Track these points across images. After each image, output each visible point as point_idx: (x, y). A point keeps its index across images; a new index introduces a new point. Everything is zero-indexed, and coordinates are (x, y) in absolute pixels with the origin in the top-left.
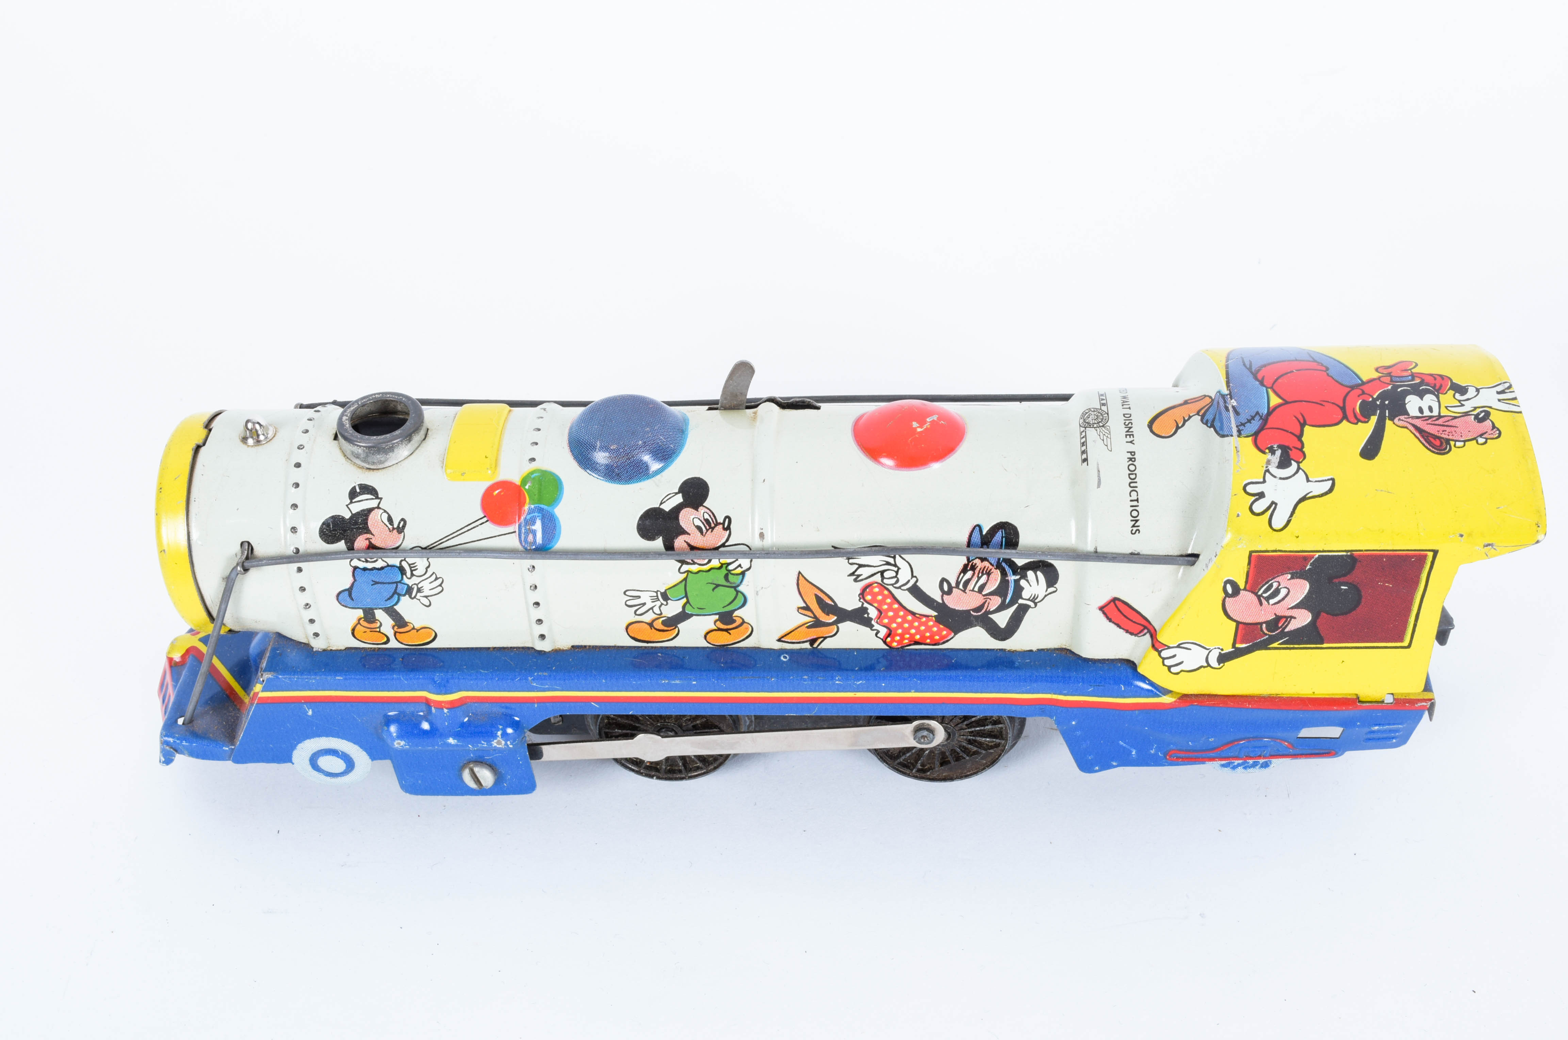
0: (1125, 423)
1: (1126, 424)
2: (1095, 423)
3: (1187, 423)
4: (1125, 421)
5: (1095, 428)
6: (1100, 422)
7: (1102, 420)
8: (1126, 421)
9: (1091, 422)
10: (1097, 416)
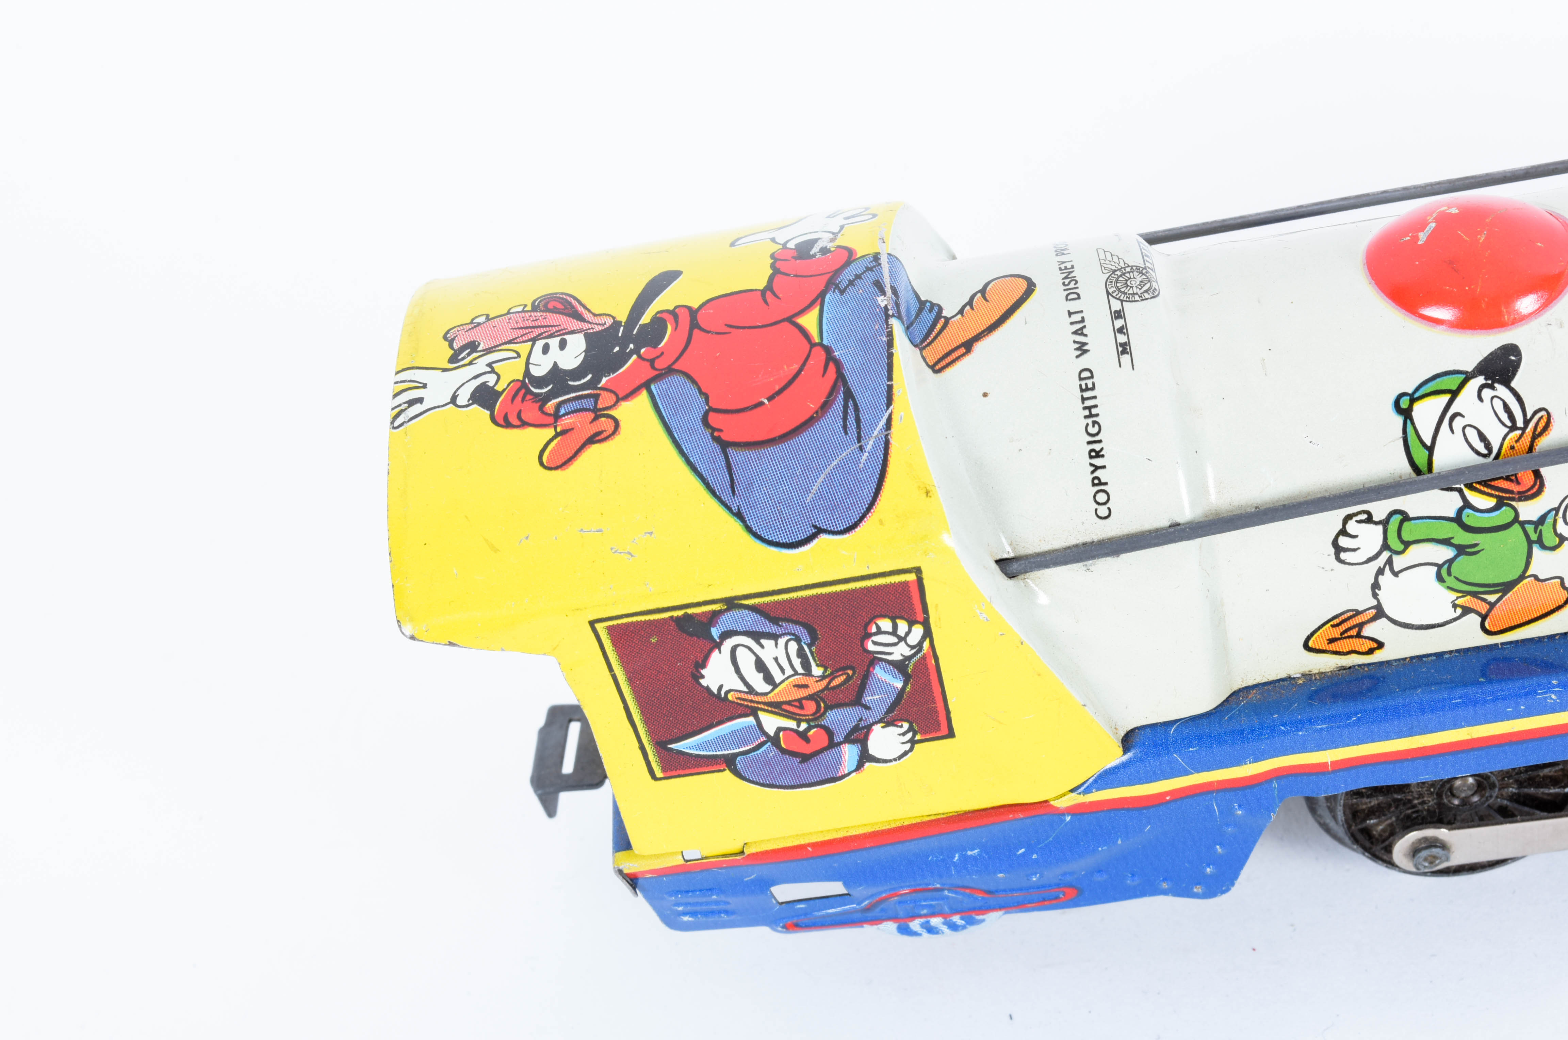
0: (1075, 284)
1: (1074, 282)
2: (1129, 272)
3: (967, 300)
4: (1076, 286)
5: (1129, 266)
6: (1121, 276)
7: (1117, 281)
8: (1074, 286)
9: (1136, 274)
10: (1128, 286)
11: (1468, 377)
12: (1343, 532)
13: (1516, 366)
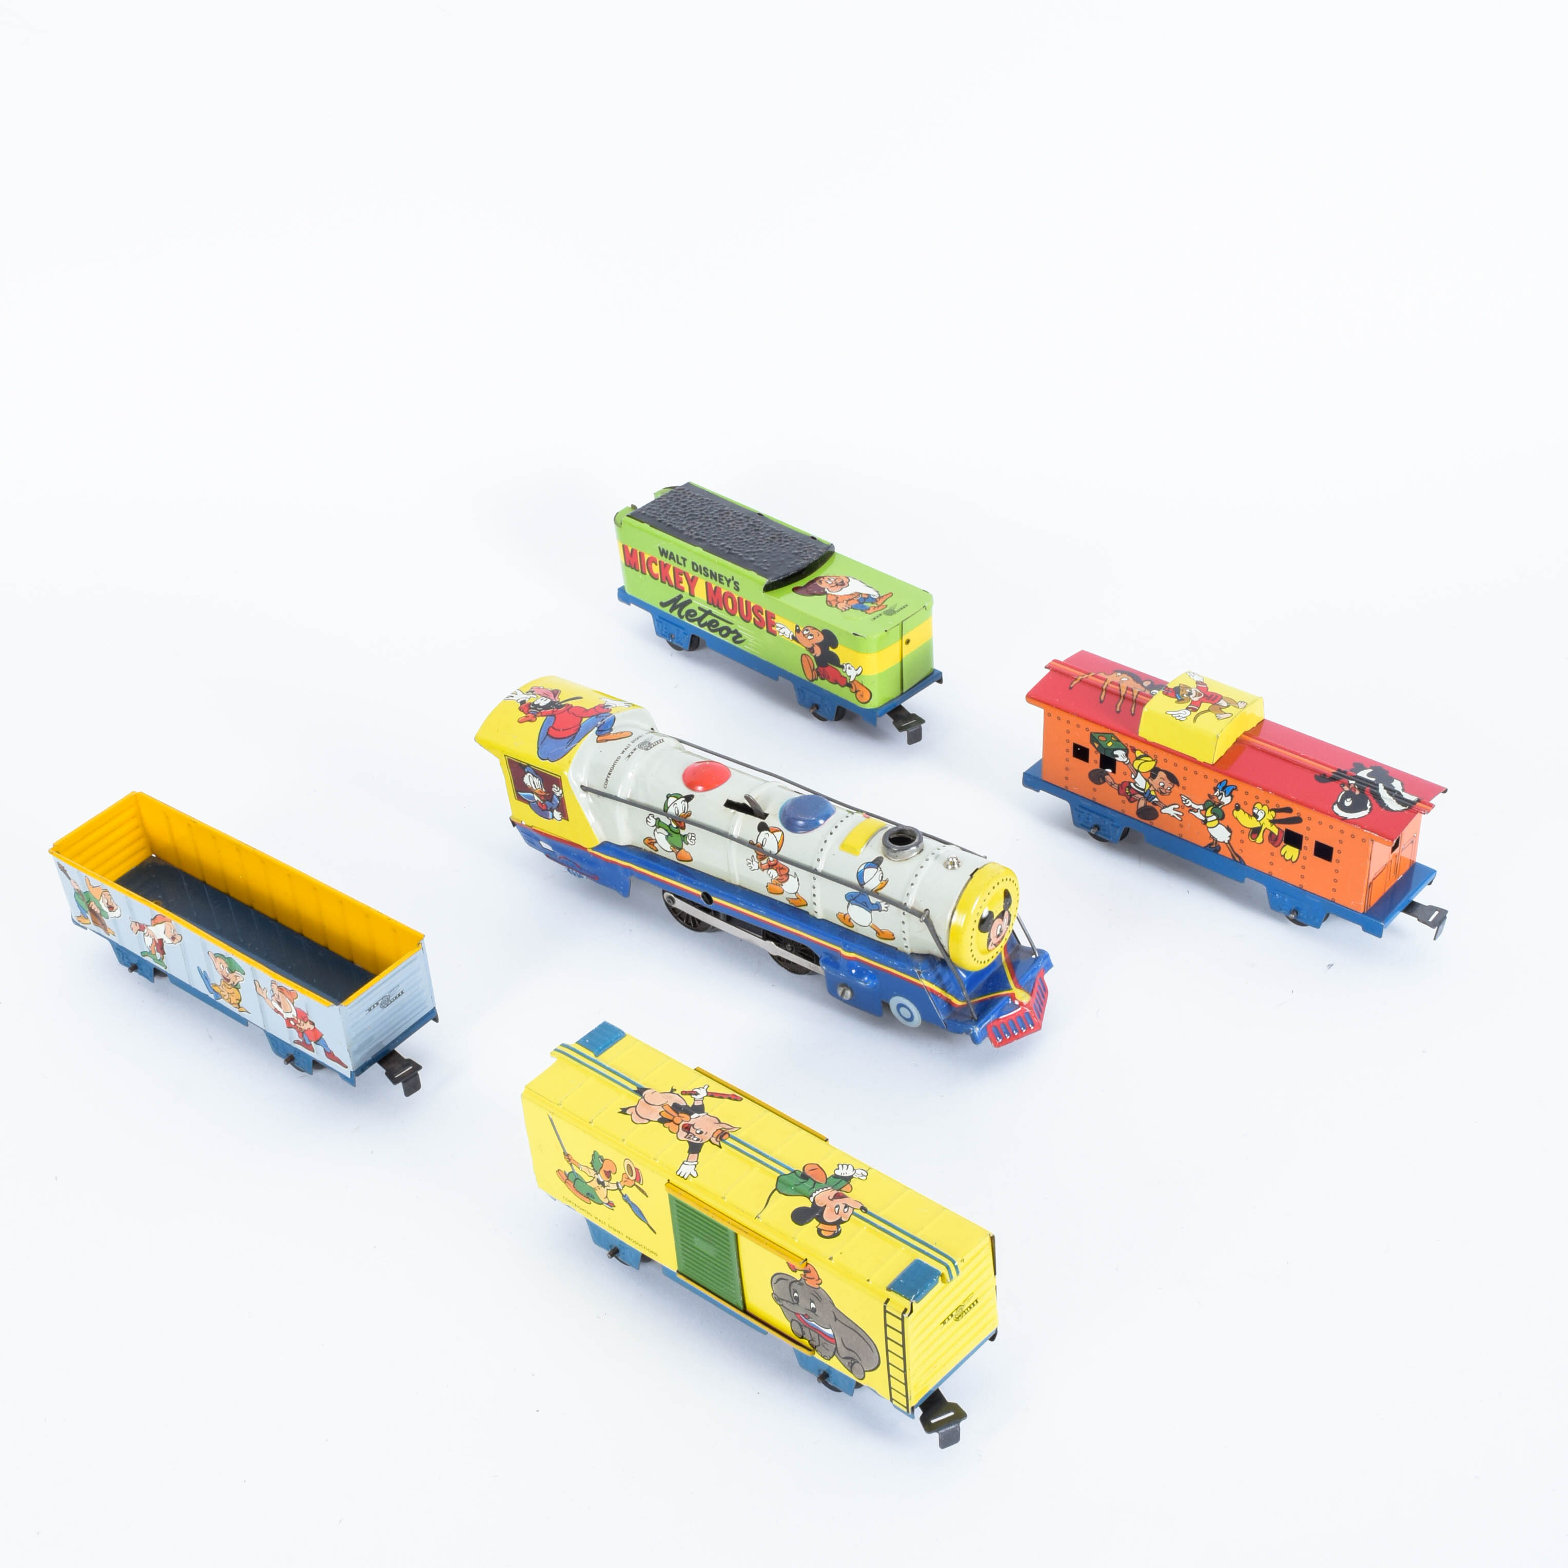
11: (682, 797)
12: (648, 817)
13: (691, 800)
